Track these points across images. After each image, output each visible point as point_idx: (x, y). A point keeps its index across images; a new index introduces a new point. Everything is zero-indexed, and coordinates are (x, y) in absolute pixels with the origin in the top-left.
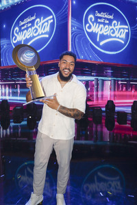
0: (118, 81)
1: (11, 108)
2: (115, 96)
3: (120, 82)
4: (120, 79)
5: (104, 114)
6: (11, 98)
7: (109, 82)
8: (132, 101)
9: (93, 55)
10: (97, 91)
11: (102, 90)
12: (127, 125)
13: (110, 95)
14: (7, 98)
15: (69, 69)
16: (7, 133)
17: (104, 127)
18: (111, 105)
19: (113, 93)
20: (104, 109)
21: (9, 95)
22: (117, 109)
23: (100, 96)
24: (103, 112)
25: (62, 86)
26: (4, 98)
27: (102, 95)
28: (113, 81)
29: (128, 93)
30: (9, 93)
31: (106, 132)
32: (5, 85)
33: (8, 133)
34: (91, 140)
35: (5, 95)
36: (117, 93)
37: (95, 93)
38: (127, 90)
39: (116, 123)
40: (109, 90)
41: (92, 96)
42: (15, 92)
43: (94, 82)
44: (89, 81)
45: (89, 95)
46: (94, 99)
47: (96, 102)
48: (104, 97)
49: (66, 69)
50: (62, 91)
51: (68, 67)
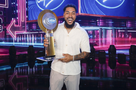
2: (116, 41)
3: (119, 31)
4: (119, 28)
5: (108, 56)
6: (36, 44)
7: (111, 31)
8: (130, 45)
11: (106, 37)
13: (112, 41)
14: (33, 44)
15: (72, 18)
19: (114, 39)
20: (107, 52)
21: (34, 42)
22: (117, 52)
23: (103, 42)
24: (107, 54)
25: (69, 32)
26: (30, 44)
28: (114, 30)
30: (34, 40)
31: (110, 70)
32: (31, 34)
33: (34, 71)
35: (31, 42)
36: (117, 39)
37: (100, 39)
39: (117, 63)
40: (111, 37)
41: (97, 41)
42: (39, 40)
43: (99, 31)
44: (95, 30)
45: (95, 41)
46: (99, 44)
47: (101, 46)
48: (107, 42)
49: (69, 18)
50: (68, 36)
51: (71, 16)
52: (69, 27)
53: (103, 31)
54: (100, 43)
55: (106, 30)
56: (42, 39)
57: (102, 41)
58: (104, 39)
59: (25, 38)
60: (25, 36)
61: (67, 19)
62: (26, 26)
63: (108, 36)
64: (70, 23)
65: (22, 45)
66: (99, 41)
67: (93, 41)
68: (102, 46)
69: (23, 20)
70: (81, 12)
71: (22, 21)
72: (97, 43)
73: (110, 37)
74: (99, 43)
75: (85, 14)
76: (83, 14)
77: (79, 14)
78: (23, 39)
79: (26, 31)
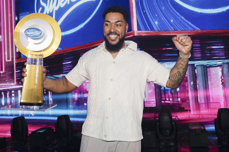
1: (31, 129)
7: (219, 70)
9: (176, 18)
10: (195, 89)
11: (206, 87)
23: (201, 100)
25: (114, 57)
37: (190, 94)
40: (221, 86)
41: (185, 100)
45: (179, 99)
46: (190, 106)
47: (195, 113)
48: (211, 101)
53: (198, 71)
54: (192, 103)
55: (205, 68)
56: (51, 99)
57: (196, 99)
58: (201, 94)
59: (13, 98)
60: (13, 95)
62: (15, 72)
63: (212, 84)
64: (113, 40)
65: (7, 115)
66: (188, 97)
67: (173, 98)
68: (198, 112)
69: (9, 59)
71: (7, 60)
72: (184, 104)
73: (218, 86)
74: (189, 103)
76: (144, 33)
77: (133, 33)
78: (8, 101)
79: (15, 84)
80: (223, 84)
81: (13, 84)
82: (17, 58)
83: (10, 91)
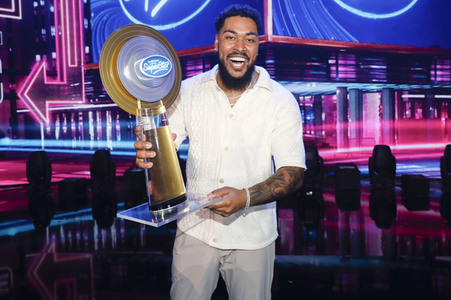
0: (401, 92)
2: (394, 132)
3: (406, 96)
4: (405, 87)
5: (367, 183)
6: (120, 144)
7: (378, 96)
8: (442, 145)
10: (346, 120)
11: (359, 118)
12: (431, 212)
13: (382, 131)
14: (109, 144)
15: (244, 54)
16: (109, 238)
17: (367, 219)
18: (383, 158)
19: (387, 125)
20: (365, 170)
21: (114, 138)
22: (401, 168)
23: (352, 135)
24: (364, 176)
25: (233, 103)
26: (100, 144)
27: (360, 132)
28: (386, 93)
29: (430, 124)
30: (114, 131)
31: (374, 230)
32: (103, 111)
33: (114, 238)
34: (333, 253)
35: (104, 138)
36: (398, 124)
37: (339, 126)
38: (426, 115)
39: (401, 208)
40: (378, 117)
41: (332, 133)
42: (129, 130)
43: (335, 97)
44: (323, 94)
45: (324, 133)
46: (336, 142)
47: (343, 151)
48: (364, 136)
49: (235, 53)
50: (231, 116)
51: (241, 49)
52: (234, 84)
53: (351, 97)
54: (339, 138)
55: (361, 94)
57: (345, 132)
58: (352, 125)
59: (81, 124)
60: (81, 118)
61: (229, 56)
62: (84, 83)
63: (367, 114)
64: (237, 70)
65: (71, 148)
66: (335, 131)
67: (315, 131)
68: (346, 150)
69: (73, 63)
70: (275, 32)
71: (70, 65)
72: (330, 139)
73: (374, 117)
74: (335, 139)
75: (287, 40)
76: (281, 38)
77: (267, 37)
78: (73, 128)
79: (84, 101)
80: (381, 115)
81: (80, 102)
82: (86, 63)
83: (76, 112)
